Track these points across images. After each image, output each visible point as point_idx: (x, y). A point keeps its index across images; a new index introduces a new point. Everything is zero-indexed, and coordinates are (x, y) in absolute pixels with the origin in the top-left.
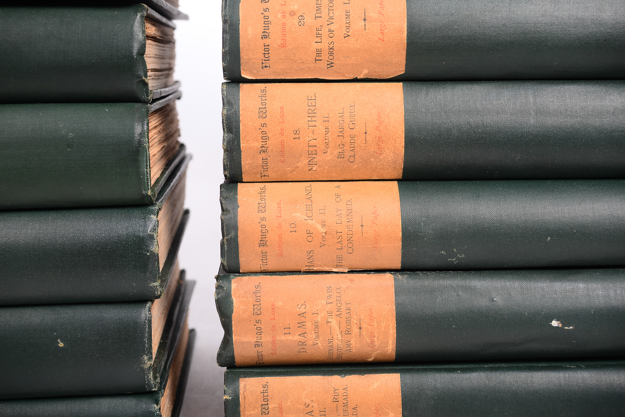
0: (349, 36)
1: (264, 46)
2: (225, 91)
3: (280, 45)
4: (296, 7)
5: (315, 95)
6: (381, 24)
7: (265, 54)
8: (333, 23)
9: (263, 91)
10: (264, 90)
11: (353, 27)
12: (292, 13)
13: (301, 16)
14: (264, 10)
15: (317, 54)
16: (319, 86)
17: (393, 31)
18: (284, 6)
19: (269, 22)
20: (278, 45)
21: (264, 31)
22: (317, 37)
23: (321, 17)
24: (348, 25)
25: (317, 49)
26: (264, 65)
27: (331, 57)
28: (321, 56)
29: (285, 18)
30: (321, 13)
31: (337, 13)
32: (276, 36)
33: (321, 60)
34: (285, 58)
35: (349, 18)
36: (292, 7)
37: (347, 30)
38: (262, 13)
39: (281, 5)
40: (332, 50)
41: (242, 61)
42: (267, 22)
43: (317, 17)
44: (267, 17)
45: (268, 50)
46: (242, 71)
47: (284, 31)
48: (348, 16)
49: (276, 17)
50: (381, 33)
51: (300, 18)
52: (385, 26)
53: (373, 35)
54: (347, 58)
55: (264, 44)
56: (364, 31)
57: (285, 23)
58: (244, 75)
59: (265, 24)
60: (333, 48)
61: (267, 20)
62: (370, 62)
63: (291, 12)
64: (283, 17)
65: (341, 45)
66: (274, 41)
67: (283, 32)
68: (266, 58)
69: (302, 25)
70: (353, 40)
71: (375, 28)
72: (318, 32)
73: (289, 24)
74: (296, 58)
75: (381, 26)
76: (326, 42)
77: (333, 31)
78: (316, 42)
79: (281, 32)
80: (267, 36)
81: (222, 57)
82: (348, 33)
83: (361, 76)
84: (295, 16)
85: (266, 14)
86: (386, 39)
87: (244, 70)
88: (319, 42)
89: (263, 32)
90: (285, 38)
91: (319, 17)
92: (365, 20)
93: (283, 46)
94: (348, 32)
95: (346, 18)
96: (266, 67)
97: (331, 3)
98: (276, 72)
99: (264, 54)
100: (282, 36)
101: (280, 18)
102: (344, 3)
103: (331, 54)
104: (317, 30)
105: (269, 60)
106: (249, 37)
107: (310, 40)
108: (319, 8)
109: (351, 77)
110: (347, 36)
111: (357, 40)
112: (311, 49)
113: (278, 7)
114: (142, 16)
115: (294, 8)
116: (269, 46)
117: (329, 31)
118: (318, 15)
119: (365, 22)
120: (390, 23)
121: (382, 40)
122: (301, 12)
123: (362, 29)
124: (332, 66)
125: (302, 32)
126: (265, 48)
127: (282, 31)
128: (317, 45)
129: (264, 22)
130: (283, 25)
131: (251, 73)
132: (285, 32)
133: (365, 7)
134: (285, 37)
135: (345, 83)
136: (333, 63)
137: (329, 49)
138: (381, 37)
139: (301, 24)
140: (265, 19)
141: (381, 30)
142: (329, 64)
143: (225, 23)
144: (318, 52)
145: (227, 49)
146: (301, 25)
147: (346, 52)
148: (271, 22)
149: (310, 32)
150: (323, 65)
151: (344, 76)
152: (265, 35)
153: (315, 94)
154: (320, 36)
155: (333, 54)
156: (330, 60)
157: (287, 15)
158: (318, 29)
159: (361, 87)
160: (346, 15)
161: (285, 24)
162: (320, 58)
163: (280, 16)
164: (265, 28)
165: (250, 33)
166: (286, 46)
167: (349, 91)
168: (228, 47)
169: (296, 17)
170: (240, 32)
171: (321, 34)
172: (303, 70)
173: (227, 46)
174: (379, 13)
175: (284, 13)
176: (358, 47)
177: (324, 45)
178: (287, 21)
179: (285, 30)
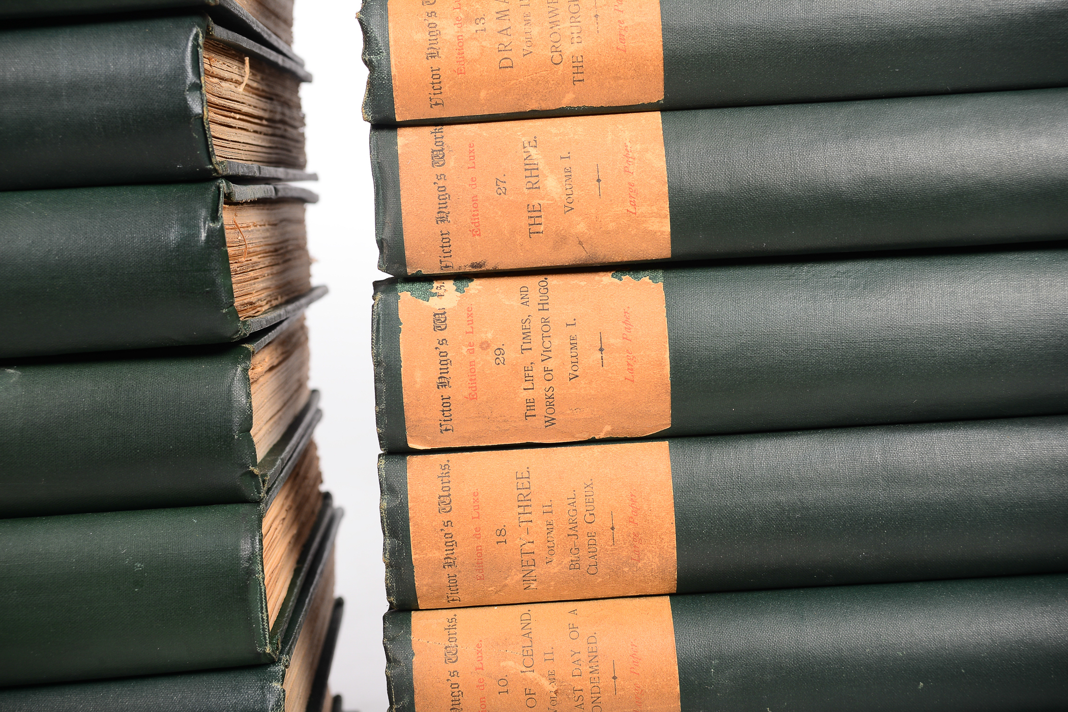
0: (577, 376)
1: (443, 399)
2: (383, 471)
3: (468, 397)
4: (490, 336)
5: (528, 470)
6: (628, 356)
7: (445, 411)
8: (550, 358)
9: (444, 466)
10: (446, 465)
11: (583, 362)
12: (485, 346)
13: (499, 349)
14: (439, 343)
15: (527, 406)
16: (534, 454)
17: (648, 365)
18: (471, 334)
19: (449, 361)
20: (465, 397)
21: (440, 375)
22: (526, 381)
23: (531, 349)
24: (574, 360)
25: (527, 400)
26: (444, 428)
27: (551, 411)
28: (534, 410)
29: (473, 353)
30: (530, 343)
31: (556, 342)
32: (460, 383)
33: (535, 416)
34: (477, 415)
35: (576, 348)
36: (483, 335)
37: (574, 368)
38: (436, 348)
39: (467, 333)
40: (551, 400)
41: (407, 424)
42: (445, 362)
43: (524, 349)
44: (445, 354)
45: (448, 404)
46: (408, 438)
47: (472, 374)
48: (574, 346)
49: (458, 353)
50: (628, 369)
51: (498, 352)
52: (634, 359)
53: (616, 373)
54: (576, 411)
55: (442, 396)
56: (601, 368)
57: (474, 361)
58: (412, 445)
59: (441, 365)
60: (552, 397)
61: (445, 358)
62: (614, 415)
63: (482, 343)
64: (471, 352)
65: (565, 391)
66: (458, 389)
67: (471, 376)
68: (445, 416)
69: (501, 364)
70: (583, 383)
71: (618, 362)
72: (527, 372)
73: (479, 364)
74: (494, 415)
75: (628, 359)
76: (541, 388)
77: (552, 370)
78: (524, 389)
79: (469, 376)
80: (445, 383)
81: (376, 419)
82: (576, 373)
83: (602, 436)
84: (489, 350)
85: (443, 348)
86: (637, 378)
87: (411, 436)
88: (530, 389)
89: (439, 378)
90: (474, 385)
91: (528, 349)
92: (601, 350)
93: (472, 397)
94: (575, 371)
95: (571, 349)
96: (446, 430)
97: (545, 325)
98: (464, 437)
99: (443, 411)
100: (470, 382)
101: (466, 354)
102: (567, 325)
103: (550, 405)
104: (525, 371)
105: (451, 419)
106: (418, 386)
107: (515, 386)
108: (526, 335)
109: (585, 437)
110: (574, 378)
111: (591, 382)
112: (518, 401)
113: (461, 337)
114: (245, 369)
115: (486, 336)
116: (449, 398)
117: (545, 371)
118: (526, 346)
119: (602, 354)
120: (642, 353)
121: (631, 381)
122: (499, 343)
123: (598, 365)
124: (553, 424)
125: (502, 375)
126: (444, 403)
127: (470, 374)
128: (526, 393)
129: (441, 362)
130: (471, 366)
131: (424, 440)
132: (475, 375)
133: (600, 329)
134: (476, 383)
135: (576, 447)
136: (553, 419)
137: (546, 398)
138: (629, 376)
139: (500, 362)
140: (441, 356)
141: (629, 364)
142: (548, 421)
143: (377, 366)
144: (529, 404)
145: (383, 406)
146: (499, 364)
147: (574, 402)
148: (451, 361)
149: (514, 374)
150: (539, 422)
151: (573, 436)
152: (443, 383)
153: (528, 468)
154: (531, 378)
155: (553, 405)
156: (549, 415)
157: (477, 349)
158: (526, 369)
159: (601, 452)
160: (571, 344)
161: (473, 363)
162: (533, 413)
163: (464, 350)
164: (442, 371)
165: (418, 380)
166: (477, 397)
167: (582, 460)
168: (385, 404)
169: (491, 351)
170: (402, 380)
171: (532, 376)
172: (507, 432)
173: (382, 402)
174: (624, 338)
175: (470, 346)
176: (593, 392)
177: (539, 393)
178: (477, 358)
179: (475, 372)
